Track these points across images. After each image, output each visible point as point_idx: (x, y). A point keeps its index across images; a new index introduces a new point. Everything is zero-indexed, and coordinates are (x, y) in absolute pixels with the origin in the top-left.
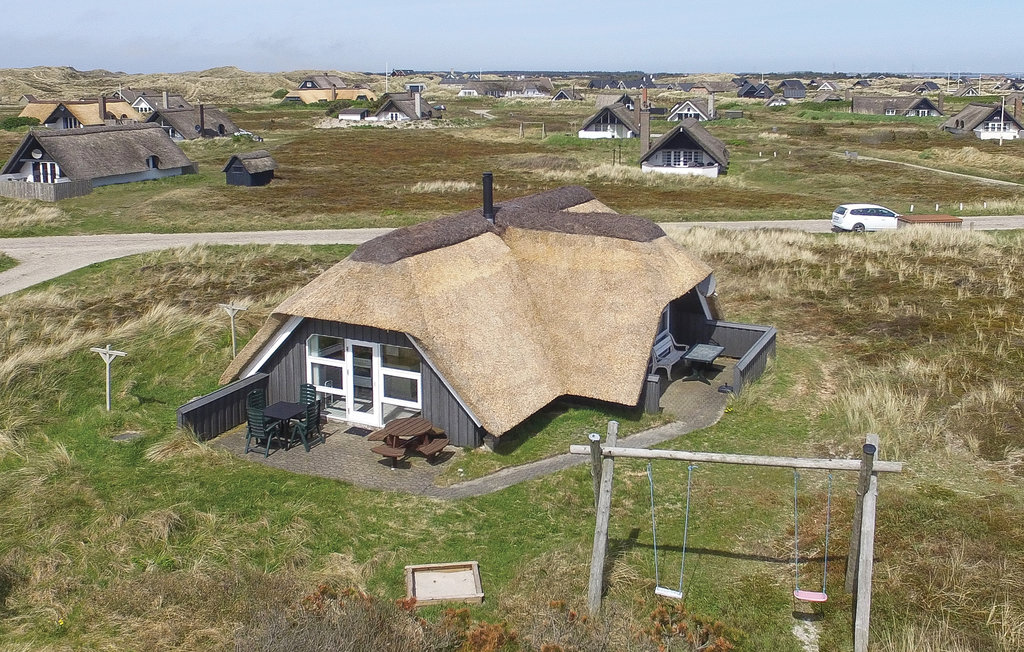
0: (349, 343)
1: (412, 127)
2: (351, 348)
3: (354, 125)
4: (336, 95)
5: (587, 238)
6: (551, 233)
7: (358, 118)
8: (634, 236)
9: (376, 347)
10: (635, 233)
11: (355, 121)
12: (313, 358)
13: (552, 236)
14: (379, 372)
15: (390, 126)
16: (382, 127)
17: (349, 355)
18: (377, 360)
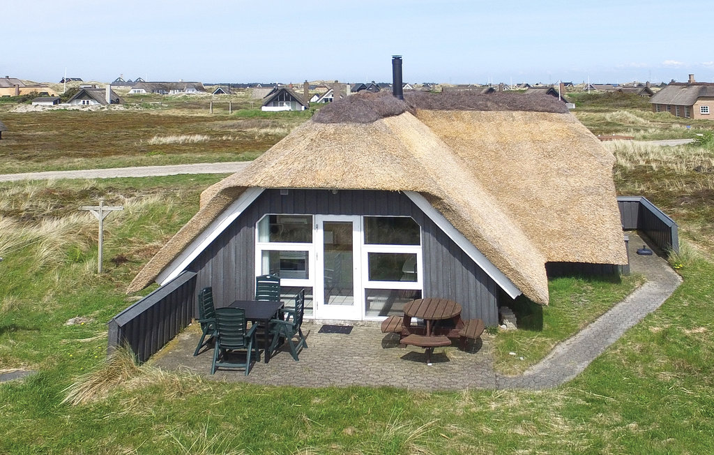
0: (319, 220)
1: (106, 109)
2: (321, 226)
3: (50, 109)
4: (19, 92)
5: (503, 114)
6: (464, 112)
7: (52, 104)
8: (553, 108)
9: (357, 221)
10: (553, 106)
11: (51, 106)
12: (263, 244)
13: (466, 114)
14: (361, 250)
15: (85, 109)
16: (78, 110)
17: (318, 235)
18: (358, 236)
